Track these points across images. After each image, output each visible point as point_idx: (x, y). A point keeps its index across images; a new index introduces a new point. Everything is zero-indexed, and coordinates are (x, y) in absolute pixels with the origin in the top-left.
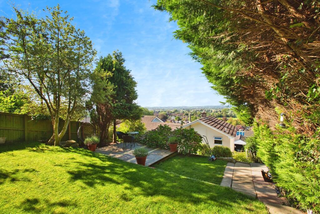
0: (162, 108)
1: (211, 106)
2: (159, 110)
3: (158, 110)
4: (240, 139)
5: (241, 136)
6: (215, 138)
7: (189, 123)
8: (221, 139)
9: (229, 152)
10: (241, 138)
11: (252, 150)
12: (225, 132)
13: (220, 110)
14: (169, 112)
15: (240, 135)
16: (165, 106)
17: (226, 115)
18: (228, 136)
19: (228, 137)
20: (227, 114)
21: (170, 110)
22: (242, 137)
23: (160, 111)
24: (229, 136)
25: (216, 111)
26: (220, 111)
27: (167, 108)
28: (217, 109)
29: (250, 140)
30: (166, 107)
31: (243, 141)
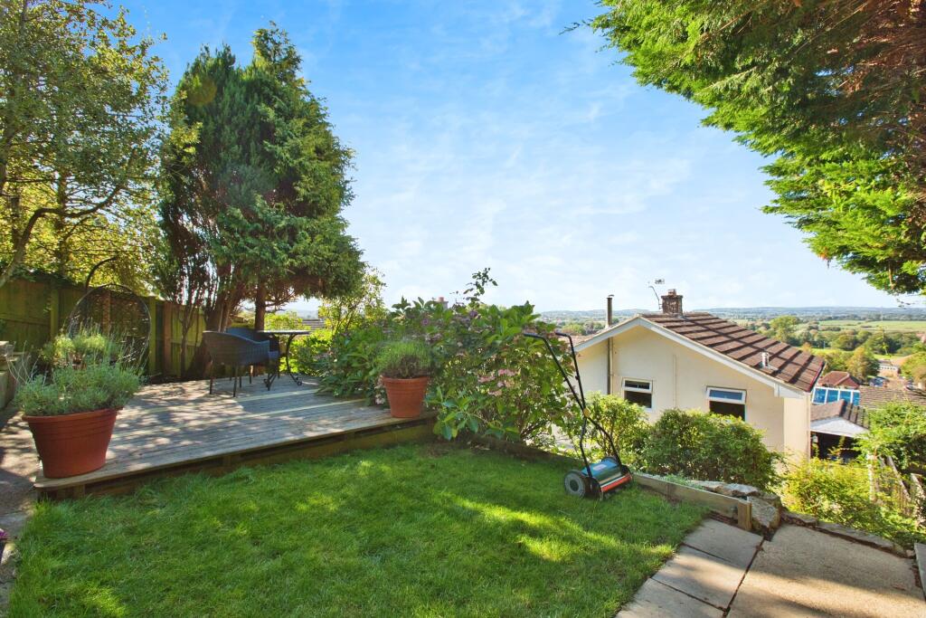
0: (572, 313)
1: (732, 310)
2: (562, 319)
3: (560, 321)
4: (842, 414)
5: (845, 404)
6: (713, 393)
7: (603, 331)
8: (738, 396)
9: (747, 451)
10: (847, 413)
11: (901, 459)
12: (758, 366)
13: (765, 321)
14: (592, 327)
15: (840, 402)
16: (581, 310)
17: (788, 338)
18: (774, 385)
19: (773, 390)
20: (792, 336)
21: (595, 319)
22: (848, 408)
23: (564, 324)
24: (778, 386)
25: (752, 325)
26: (764, 324)
27: (586, 314)
28: (753, 320)
29: (888, 416)
30: (586, 310)
31: (853, 425)
